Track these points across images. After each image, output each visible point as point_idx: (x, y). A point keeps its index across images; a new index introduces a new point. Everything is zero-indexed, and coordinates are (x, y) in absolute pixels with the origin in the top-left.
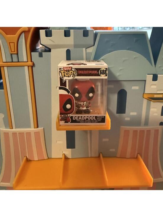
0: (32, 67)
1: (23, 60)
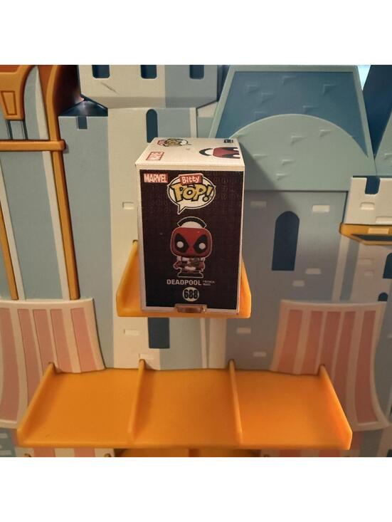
0: (61, 153)
1: (39, 136)
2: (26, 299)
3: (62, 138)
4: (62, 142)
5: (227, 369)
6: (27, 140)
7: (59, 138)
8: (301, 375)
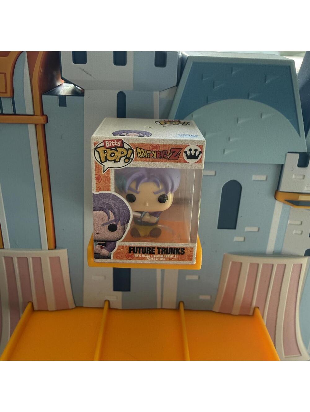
0: (44, 126)
1: (26, 111)
3: (45, 113)
4: (44, 117)
5: (177, 309)
6: (15, 114)
7: (43, 114)
8: (240, 315)
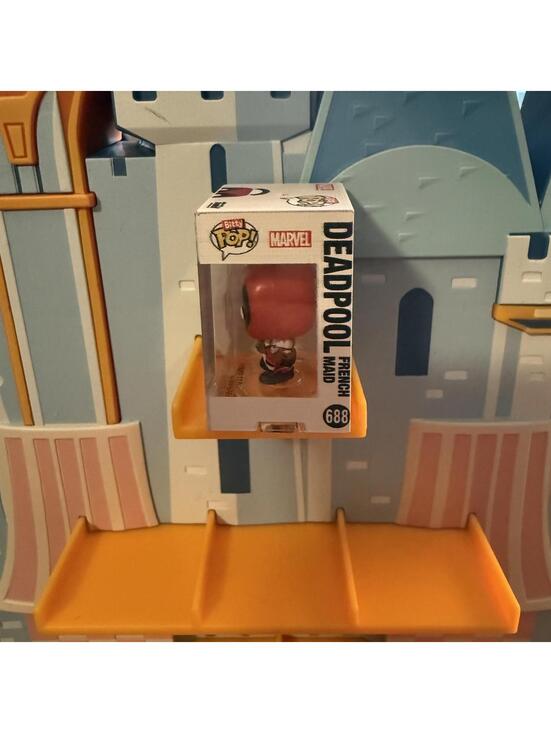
0: (90, 211)
1: (58, 186)
2: (44, 424)
3: (91, 190)
4: (91, 195)
5: (334, 522)
6: (41, 193)
7: (87, 190)
8: (442, 528)
